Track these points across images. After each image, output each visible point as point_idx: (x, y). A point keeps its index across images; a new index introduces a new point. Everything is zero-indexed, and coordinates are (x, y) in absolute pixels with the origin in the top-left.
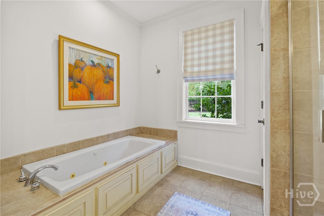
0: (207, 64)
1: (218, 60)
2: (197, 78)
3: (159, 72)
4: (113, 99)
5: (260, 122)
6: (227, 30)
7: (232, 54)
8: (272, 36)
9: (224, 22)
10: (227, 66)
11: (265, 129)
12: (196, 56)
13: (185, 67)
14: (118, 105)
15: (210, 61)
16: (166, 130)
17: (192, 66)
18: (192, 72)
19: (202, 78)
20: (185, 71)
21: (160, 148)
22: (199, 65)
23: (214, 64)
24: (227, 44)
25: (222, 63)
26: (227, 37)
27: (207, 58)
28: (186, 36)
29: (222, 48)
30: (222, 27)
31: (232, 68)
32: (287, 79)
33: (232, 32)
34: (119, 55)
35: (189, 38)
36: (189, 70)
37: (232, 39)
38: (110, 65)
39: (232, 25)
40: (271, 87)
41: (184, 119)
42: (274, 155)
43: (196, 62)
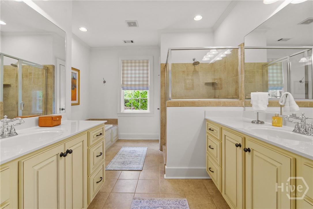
0: (135, 81)
1: (141, 79)
2: (130, 88)
3: (105, 82)
4: (76, 100)
5: (158, 109)
6: (145, 64)
7: (148, 77)
8: (161, 78)
9: (144, 60)
10: (145, 83)
11: (159, 111)
12: (129, 75)
13: (123, 81)
14: (78, 104)
15: (137, 79)
16: (110, 119)
17: (127, 81)
18: (127, 85)
19: (132, 88)
20: (123, 83)
21: (111, 128)
22: (131, 81)
23: (139, 81)
24: (145, 72)
25: (143, 81)
26: (145, 68)
27: (135, 77)
28: (123, 63)
29: (143, 74)
30: (143, 63)
31: (147, 84)
32: (165, 93)
33: (148, 66)
34: (79, 70)
35: (125, 65)
36: (125, 83)
37: (148, 70)
38: (75, 77)
39: (148, 63)
40: (161, 96)
41: (122, 112)
42: (162, 119)
43: (129, 79)
